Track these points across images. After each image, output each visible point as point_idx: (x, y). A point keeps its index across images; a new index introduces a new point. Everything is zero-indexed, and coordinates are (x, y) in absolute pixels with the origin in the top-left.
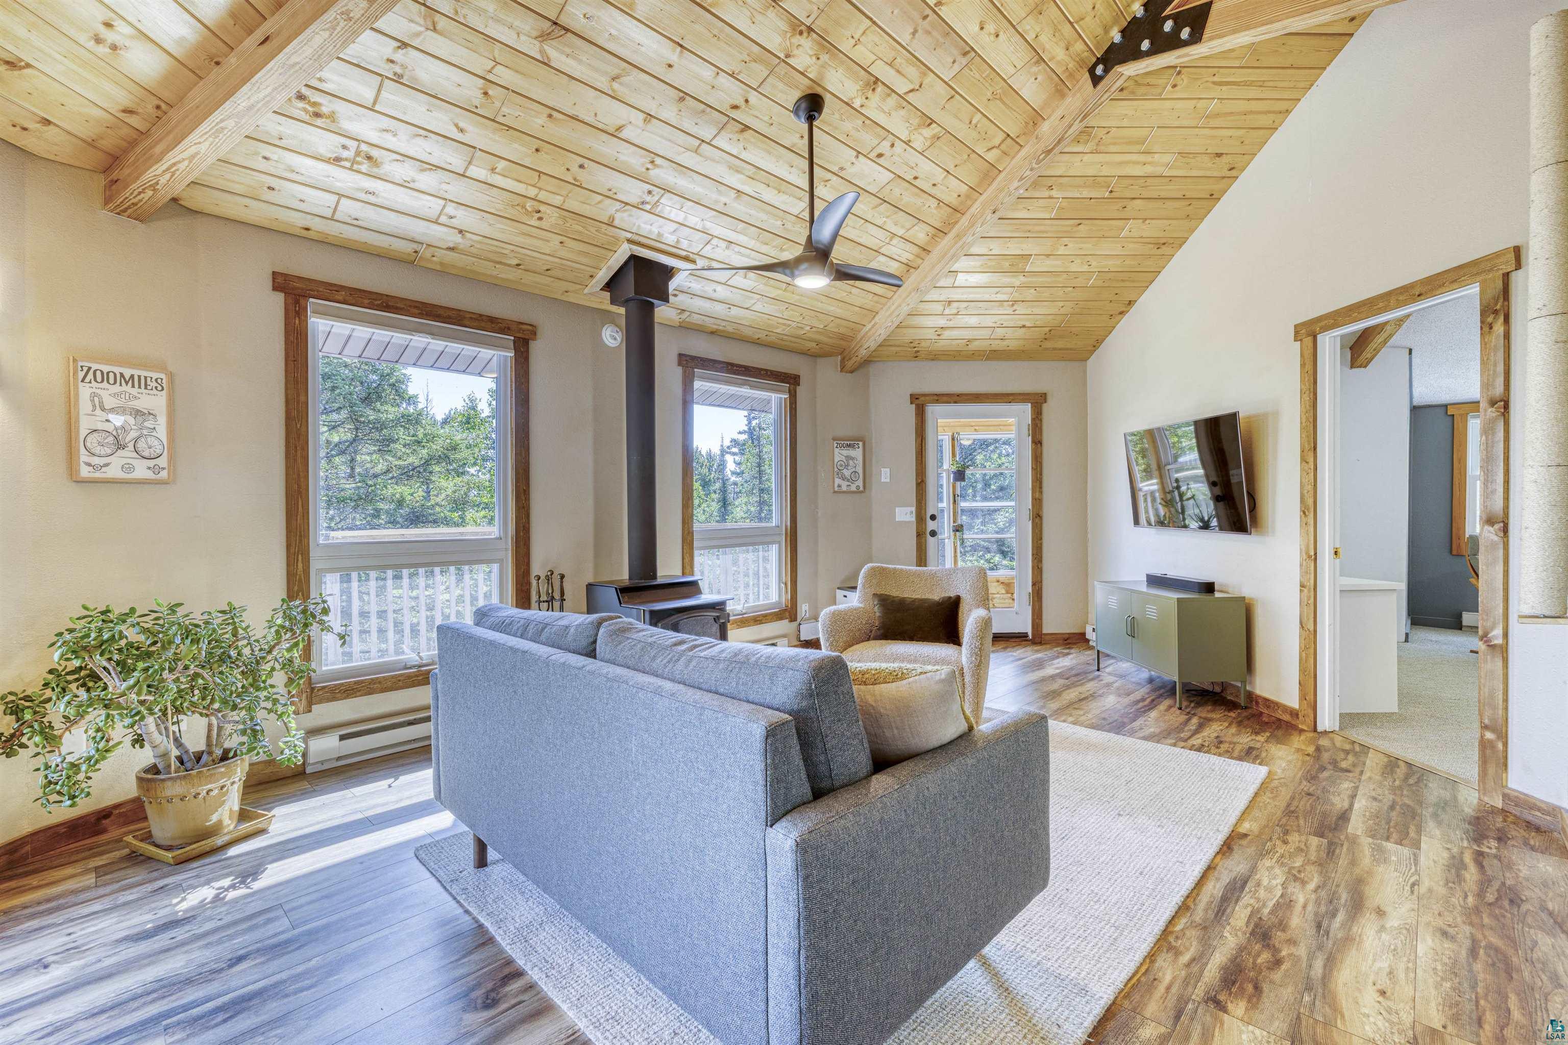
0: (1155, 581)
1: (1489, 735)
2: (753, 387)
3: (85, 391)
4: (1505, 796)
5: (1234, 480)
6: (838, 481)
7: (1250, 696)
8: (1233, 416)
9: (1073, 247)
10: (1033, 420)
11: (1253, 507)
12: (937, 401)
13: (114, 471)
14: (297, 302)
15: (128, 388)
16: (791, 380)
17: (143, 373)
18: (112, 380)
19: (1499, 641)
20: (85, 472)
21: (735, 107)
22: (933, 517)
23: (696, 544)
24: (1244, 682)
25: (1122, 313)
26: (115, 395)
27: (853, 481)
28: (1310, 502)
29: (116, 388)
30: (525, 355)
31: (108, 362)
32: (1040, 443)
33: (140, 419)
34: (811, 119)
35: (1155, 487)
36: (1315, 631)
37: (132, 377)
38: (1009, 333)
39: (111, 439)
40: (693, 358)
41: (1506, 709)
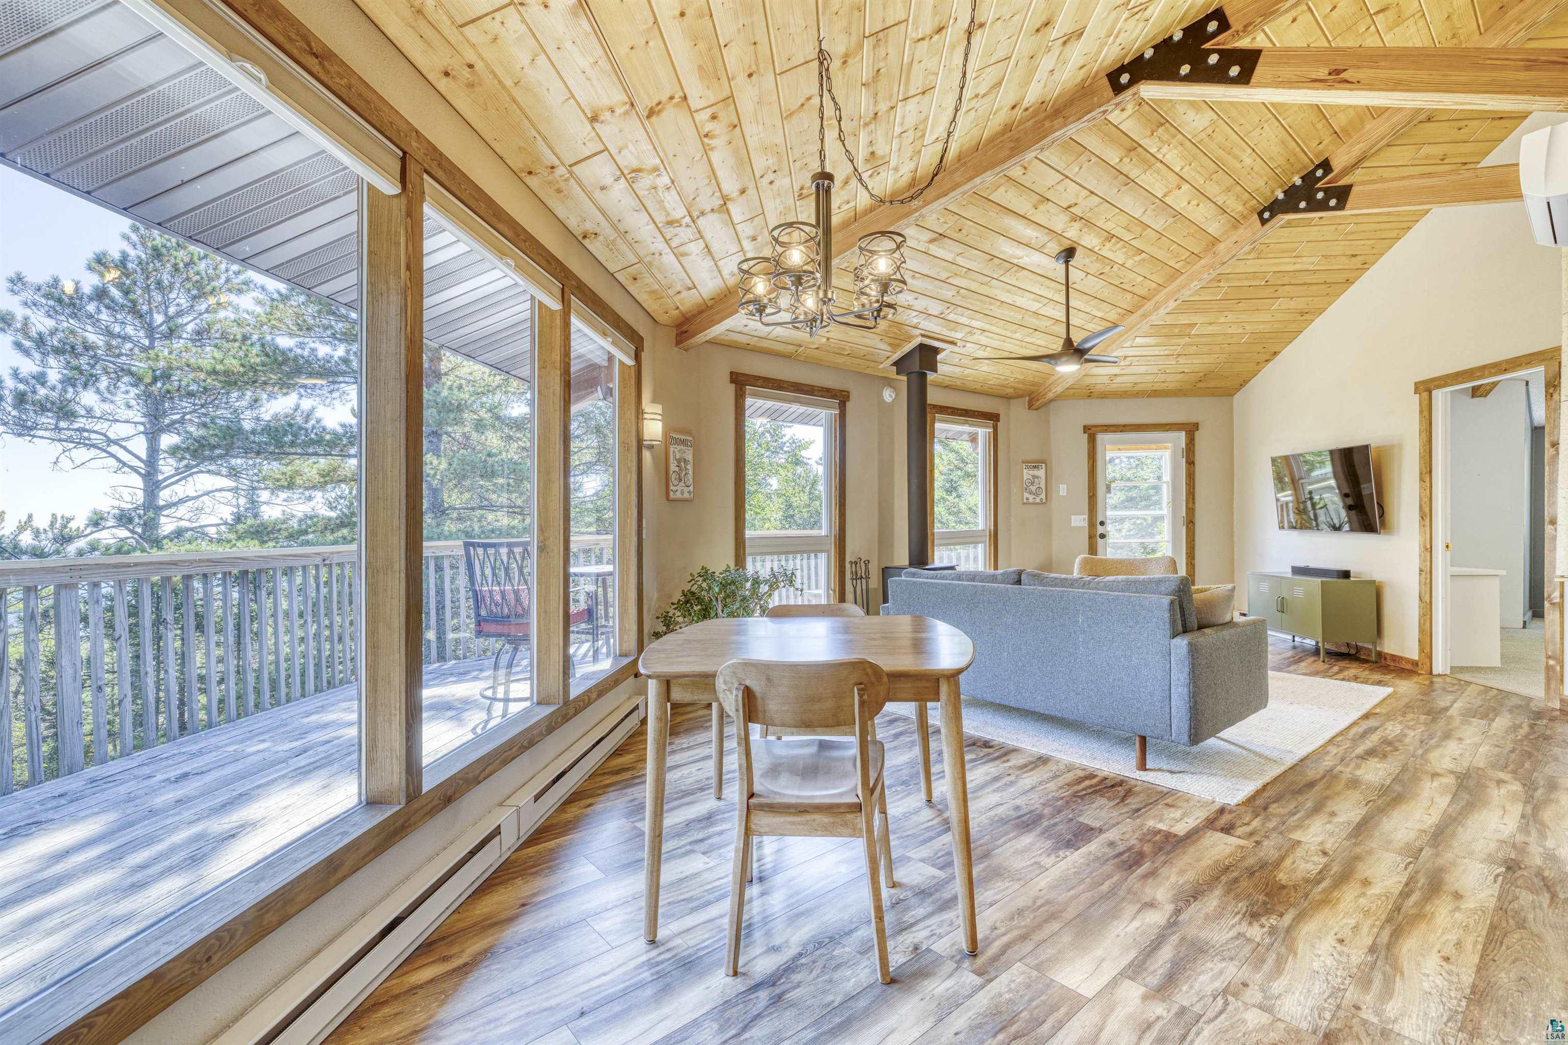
0: (1299, 571)
1: (1551, 662)
2: (971, 425)
4: (1562, 700)
5: (1365, 492)
6: (1026, 495)
7: (1380, 654)
8: (1366, 447)
9: (1231, 317)
10: (1187, 445)
11: (1382, 515)
12: (1106, 431)
13: (679, 494)
14: (740, 389)
16: (993, 418)
19: (1557, 600)
22: (1102, 523)
23: (936, 542)
24: (1374, 644)
25: (1267, 361)
27: (1038, 495)
28: (1427, 510)
29: (679, 447)
30: (843, 412)
32: (1193, 463)
34: (1067, 262)
35: (1290, 498)
36: (1431, 603)
38: (1170, 378)
40: (934, 406)
41: (1562, 644)
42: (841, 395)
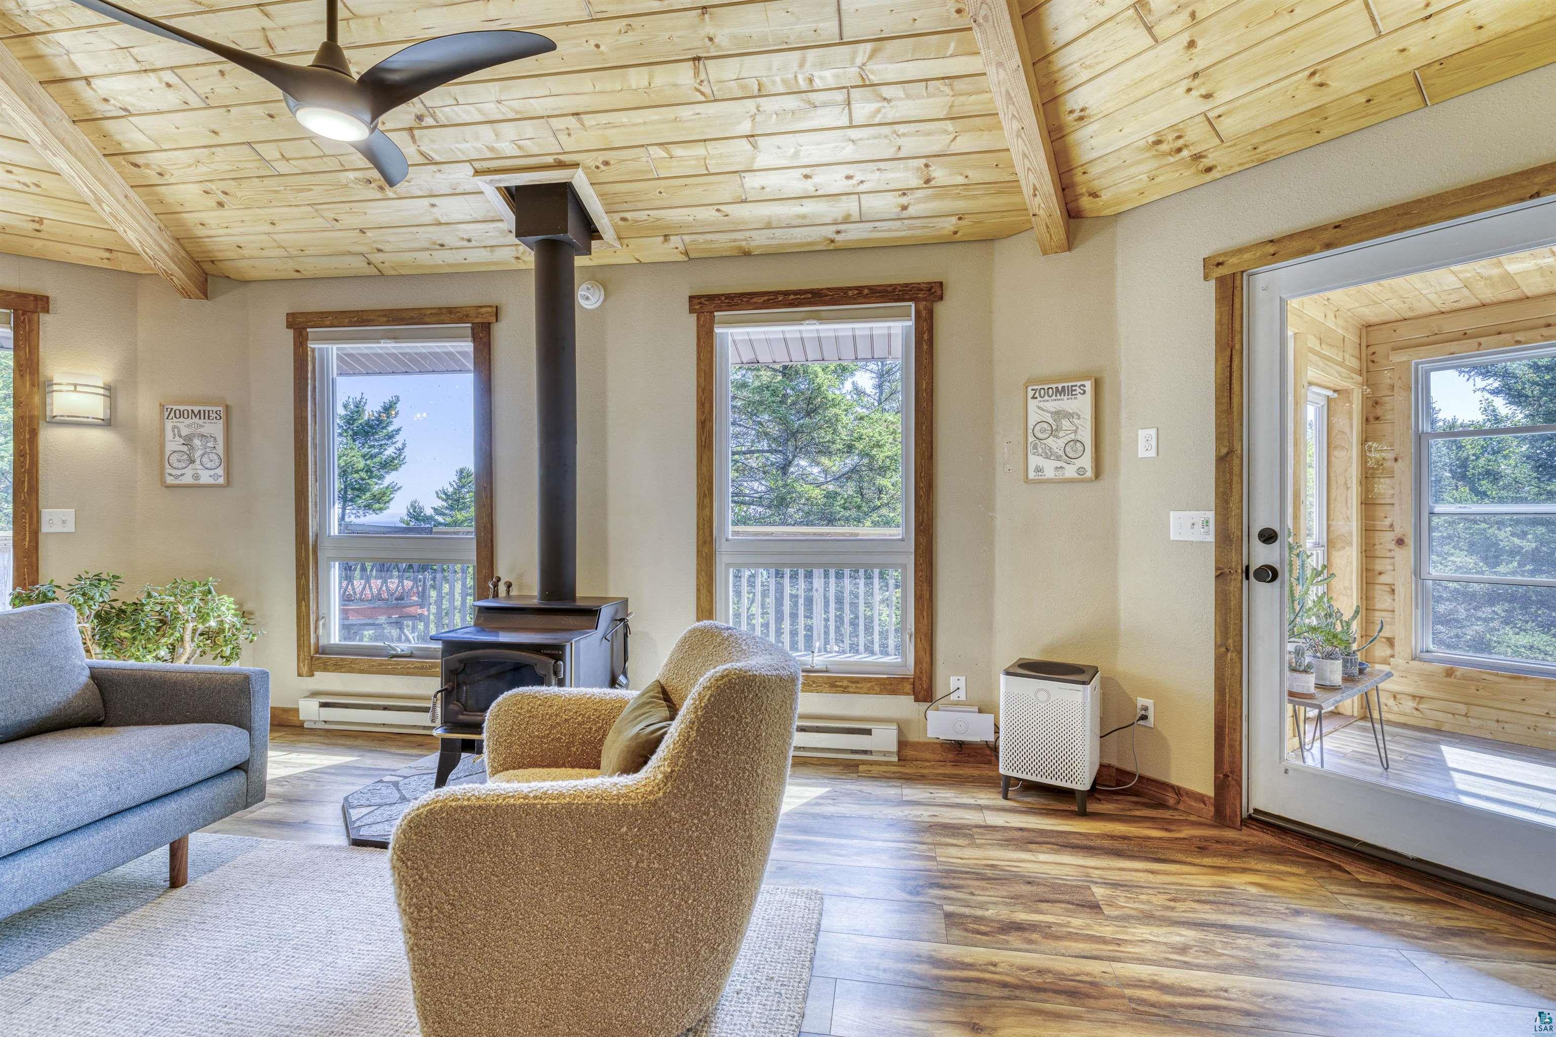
3: (169, 425)
6: (1035, 460)
12: (1275, 256)
13: (188, 479)
14: (301, 334)
15: (196, 420)
16: (916, 293)
17: (207, 408)
18: (186, 416)
20: (170, 480)
22: (1269, 534)
26: (188, 426)
27: (1070, 460)
29: (189, 421)
30: (485, 340)
31: (181, 403)
33: (204, 441)
37: (199, 411)
39: (185, 457)
40: (711, 298)
42: (479, 313)
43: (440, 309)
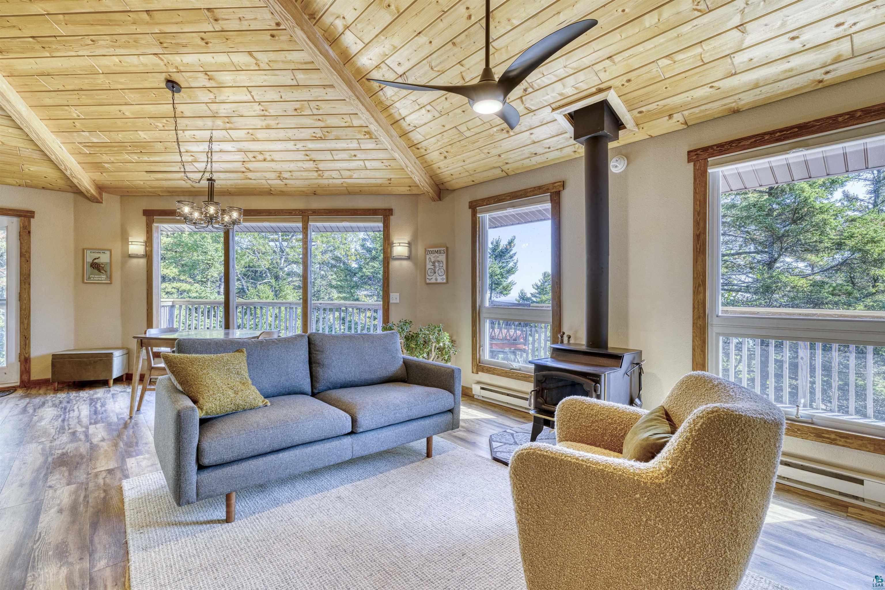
3: (428, 257)
13: (433, 281)
15: (436, 254)
17: (440, 249)
18: (433, 253)
20: (427, 281)
21: (470, 17)
26: (434, 257)
30: (557, 201)
31: (431, 247)
33: (439, 263)
37: (438, 251)
39: (433, 271)
40: (705, 149)
42: (555, 187)
43: (535, 188)
